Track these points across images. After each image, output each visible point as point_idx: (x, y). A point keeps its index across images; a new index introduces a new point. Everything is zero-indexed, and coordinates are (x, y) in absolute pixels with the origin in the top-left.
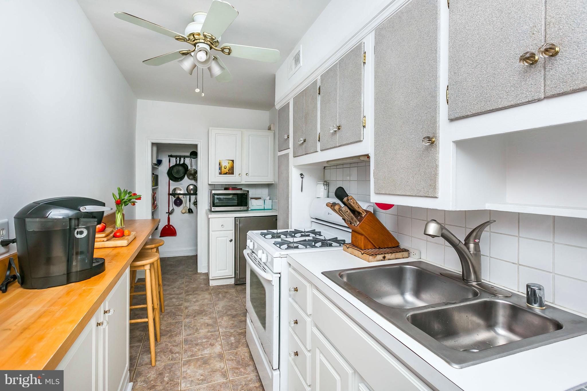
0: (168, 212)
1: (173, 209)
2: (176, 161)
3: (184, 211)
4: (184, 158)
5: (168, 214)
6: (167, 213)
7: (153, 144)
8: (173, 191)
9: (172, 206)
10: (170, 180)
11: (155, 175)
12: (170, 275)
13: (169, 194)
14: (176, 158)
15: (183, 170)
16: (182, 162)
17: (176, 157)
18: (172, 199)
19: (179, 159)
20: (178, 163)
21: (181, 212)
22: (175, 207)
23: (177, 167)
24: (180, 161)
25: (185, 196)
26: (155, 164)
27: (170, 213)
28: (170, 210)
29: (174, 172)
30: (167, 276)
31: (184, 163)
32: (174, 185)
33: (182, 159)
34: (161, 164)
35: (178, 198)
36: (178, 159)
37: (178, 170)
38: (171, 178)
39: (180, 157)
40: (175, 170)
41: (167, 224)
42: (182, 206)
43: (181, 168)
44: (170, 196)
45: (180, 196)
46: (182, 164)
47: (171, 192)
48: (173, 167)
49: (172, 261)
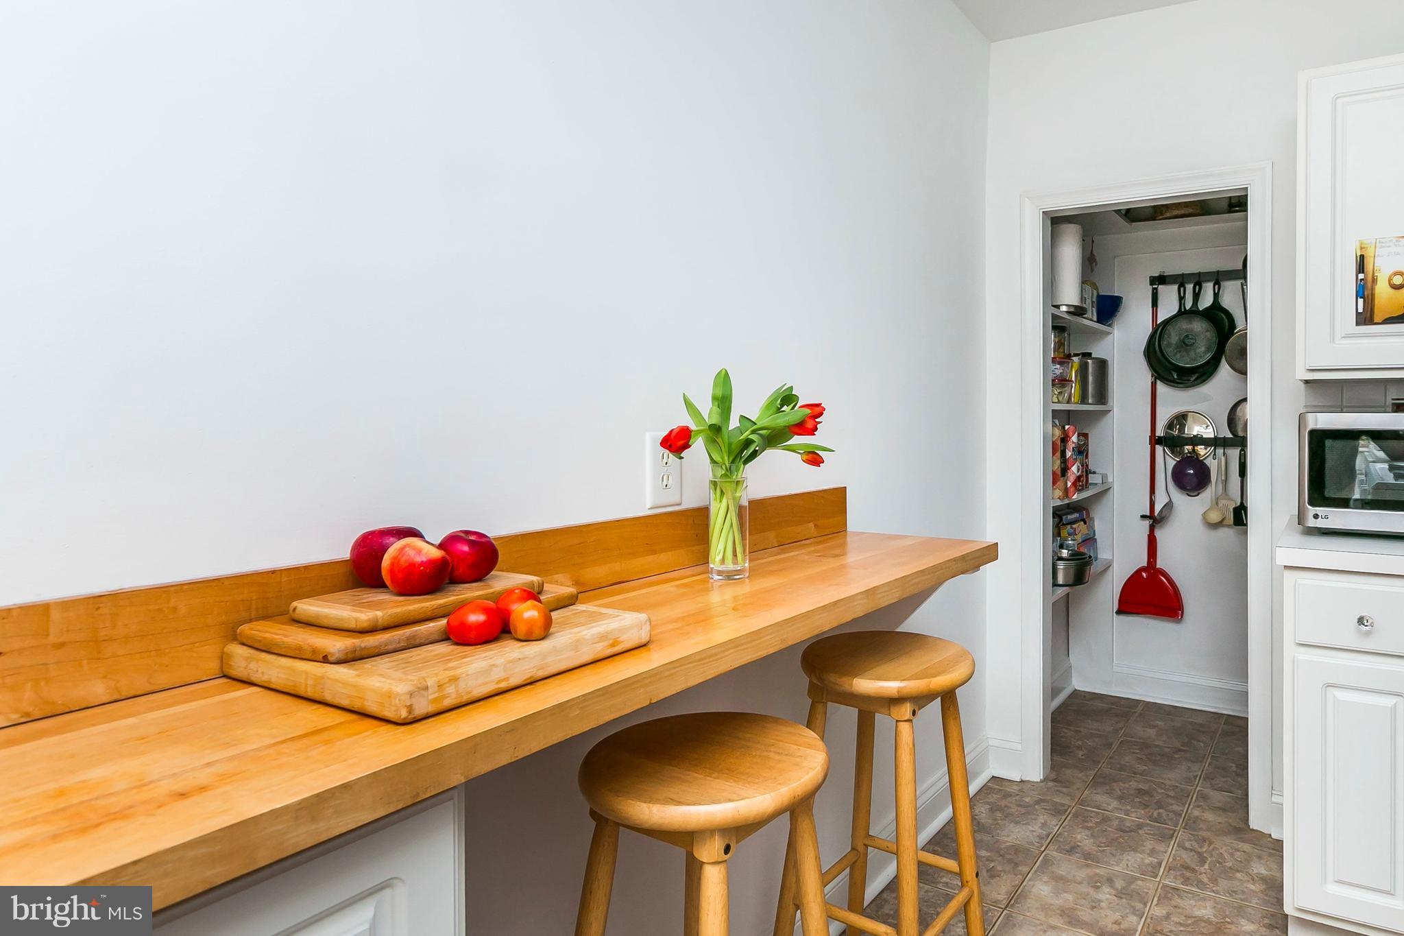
0: (1148, 514)
1: (1169, 506)
2: (1182, 299)
3: (1215, 517)
4: (1217, 283)
5: (1147, 523)
6: (1143, 517)
7: (1056, 222)
8: (1170, 426)
9: (1167, 491)
10: (1159, 382)
11: (1094, 358)
12: (1116, 799)
13: (1155, 441)
14: (1182, 285)
15: (1208, 334)
16: (1206, 301)
17: (1180, 280)
18: (1167, 461)
19: (1194, 288)
20: (1189, 305)
21: (1204, 515)
22: (1179, 497)
23: (1184, 325)
24: (1196, 296)
25: (1220, 451)
26: (1072, 310)
27: (1158, 518)
28: (1158, 508)
29: (1169, 345)
30: (1101, 798)
31: (1216, 306)
32: (1172, 401)
33: (1208, 289)
34: (1119, 315)
35: (1194, 461)
36: (1190, 287)
37: (1187, 336)
38: (1160, 372)
39: (1198, 280)
40: (1173, 337)
41: (1144, 562)
42: (1207, 494)
43: (1199, 327)
44: (1159, 449)
45: (1201, 450)
46: (1207, 309)
47: (1160, 432)
48: (1167, 322)
49: (1154, 727)
